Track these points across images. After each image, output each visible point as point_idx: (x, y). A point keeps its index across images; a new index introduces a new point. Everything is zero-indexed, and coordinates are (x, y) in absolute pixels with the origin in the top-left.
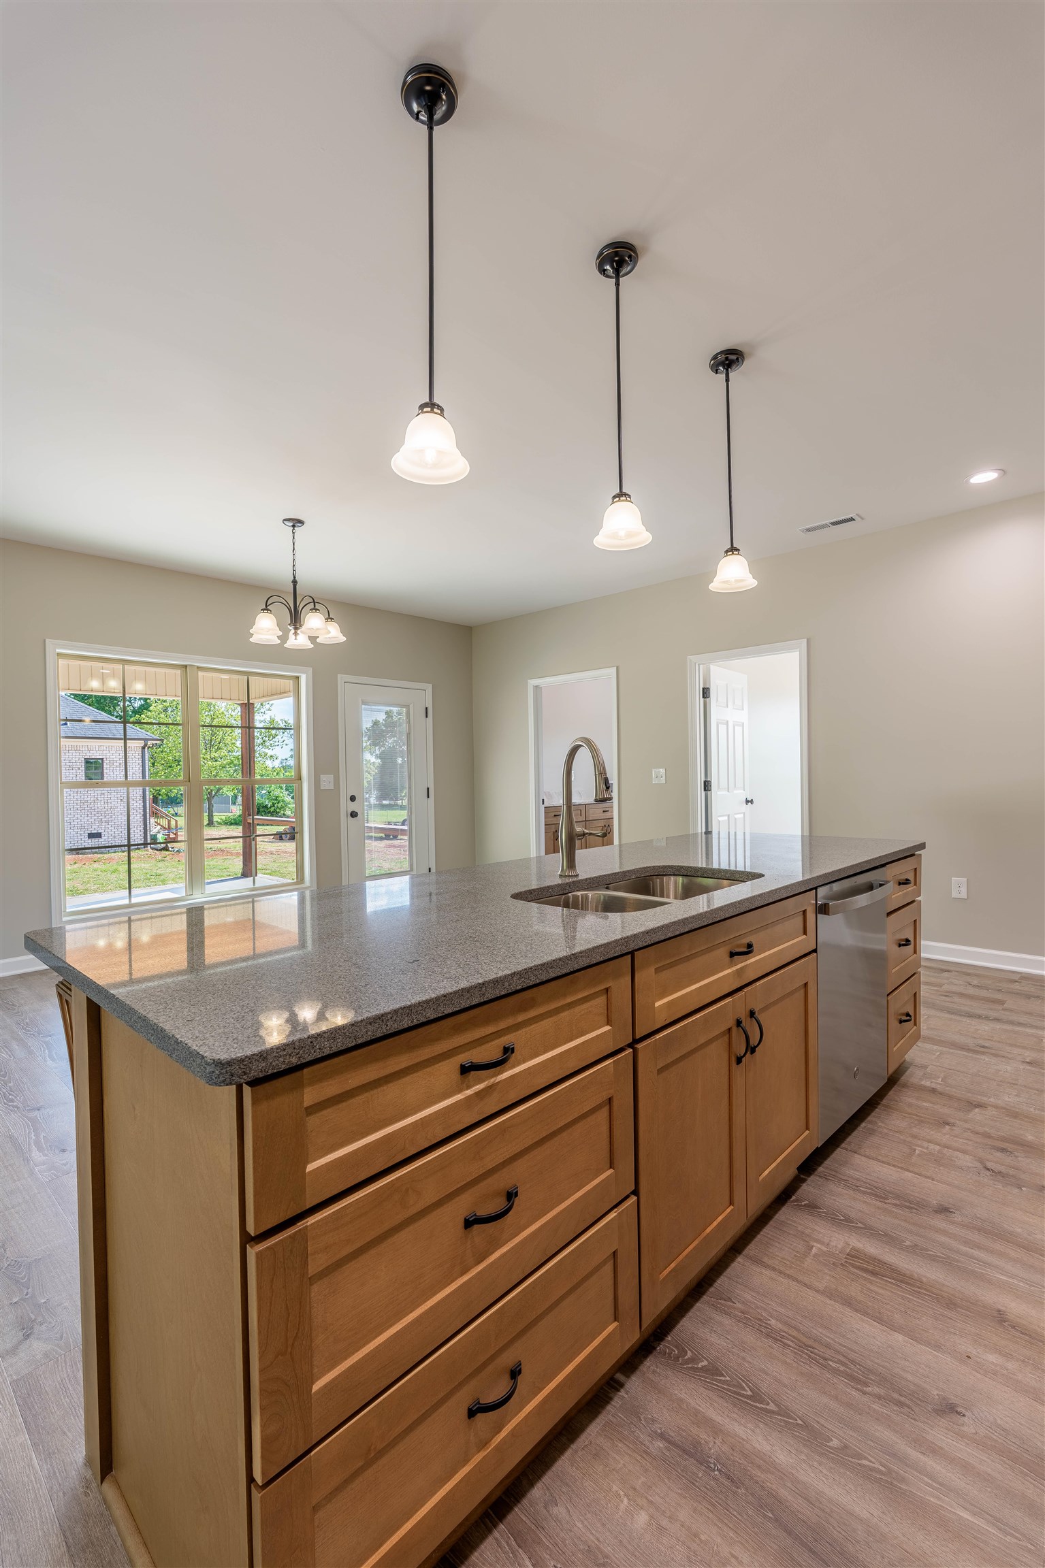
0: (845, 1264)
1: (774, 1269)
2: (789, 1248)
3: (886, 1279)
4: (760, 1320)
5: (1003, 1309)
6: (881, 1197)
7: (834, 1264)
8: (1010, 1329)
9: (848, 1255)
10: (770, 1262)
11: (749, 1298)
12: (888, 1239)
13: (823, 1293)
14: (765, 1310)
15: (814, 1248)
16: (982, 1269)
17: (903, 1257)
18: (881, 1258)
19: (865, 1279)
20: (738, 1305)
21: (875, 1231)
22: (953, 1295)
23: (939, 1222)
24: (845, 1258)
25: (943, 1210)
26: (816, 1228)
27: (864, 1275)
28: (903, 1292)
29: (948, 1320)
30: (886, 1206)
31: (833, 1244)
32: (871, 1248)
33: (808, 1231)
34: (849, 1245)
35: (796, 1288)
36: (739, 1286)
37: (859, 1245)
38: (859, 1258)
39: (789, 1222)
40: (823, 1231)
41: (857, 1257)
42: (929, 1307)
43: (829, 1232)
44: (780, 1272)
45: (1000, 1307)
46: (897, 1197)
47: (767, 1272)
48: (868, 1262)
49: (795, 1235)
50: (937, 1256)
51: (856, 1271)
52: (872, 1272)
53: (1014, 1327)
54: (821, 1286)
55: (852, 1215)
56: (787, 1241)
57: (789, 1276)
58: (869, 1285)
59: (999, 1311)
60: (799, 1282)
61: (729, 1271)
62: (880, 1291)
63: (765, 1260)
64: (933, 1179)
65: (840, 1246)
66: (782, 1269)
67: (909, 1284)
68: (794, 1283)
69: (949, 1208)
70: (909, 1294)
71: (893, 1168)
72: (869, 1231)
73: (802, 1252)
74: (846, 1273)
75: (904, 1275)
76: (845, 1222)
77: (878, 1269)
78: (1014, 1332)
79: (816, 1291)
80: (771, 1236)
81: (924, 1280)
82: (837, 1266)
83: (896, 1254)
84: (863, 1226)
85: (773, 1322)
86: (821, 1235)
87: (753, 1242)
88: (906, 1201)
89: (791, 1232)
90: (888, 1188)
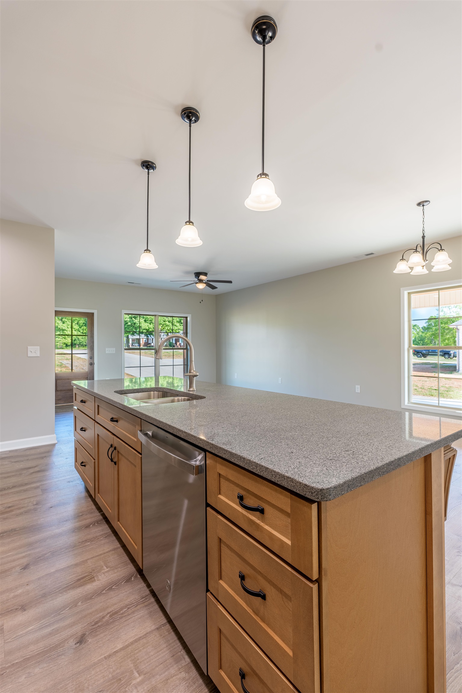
0: (91, 574)
1: (107, 552)
2: (112, 561)
3: (74, 582)
4: (92, 541)
5: (24, 613)
6: (113, 614)
7: (94, 570)
8: (18, 607)
9: (94, 577)
10: (111, 553)
11: (102, 542)
12: (88, 598)
13: (86, 560)
14: (94, 543)
15: (106, 568)
16: (42, 623)
17: (76, 596)
18: (83, 587)
19: (79, 576)
20: (102, 538)
21: (96, 595)
22: (46, 599)
23: (78, 629)
24: (93, 575)
25: (81, 640)
26: (115, 575)
27: (81, 576)
28: (63, 584)
29: (41, 590)
30: (106, 612)
31: (103, 575)
32: (90, 587)
33: (116, 571)
34: (98, 581)
35: (95, 554)
36: (108, 541)
37: (94, 584)
38: (89, 580)
39: (125, 567)
40: (112, 576)
41: (90, 579)
42: (51, 587)
43: (110, 578)
44: (104, 553)
45: (26, 612)
46: (108, 624)
47: (107, 550)
48: (85, 581)
49: (117, 565)
50: (64, 610)
51: (85, 575)
52: (80, 579)
53: (16, 609)
54: (89, 561)
55: (112, 593)
56: (117, 562)
57: (101, 555)
58: (76, 575)
59: (25, 610)
60: (96, 556)
61: (117, 541)
62: (71, 577)
63: (113, 552)
64: (105, 658)
65: (100, 577)
66: (105, 555)
67: (64, 588)
68: (97, 555)
69: (80, 645)
70: (61, 585)
71: (131, 640)
72: (99, 593)
73: (107, 564)
74: (87, 571)
75: (69, 589)
76: (111, 587)
77: (79, 583)
78: (16, 607)
79: (89, 559)
80: (123, 558)
81: (61, 595)
82: (92, 570)
83: (79, 594)
84: (102, 592)
85: (89, 543)
86: (110, 574)
87: (124, 552)
88: (102, 625)
89: (120, 565)
90: (117, 624)
